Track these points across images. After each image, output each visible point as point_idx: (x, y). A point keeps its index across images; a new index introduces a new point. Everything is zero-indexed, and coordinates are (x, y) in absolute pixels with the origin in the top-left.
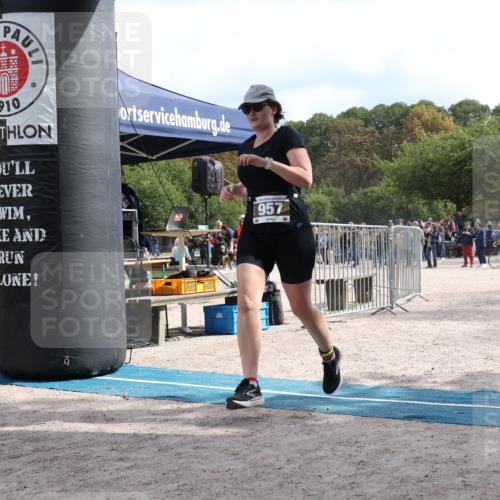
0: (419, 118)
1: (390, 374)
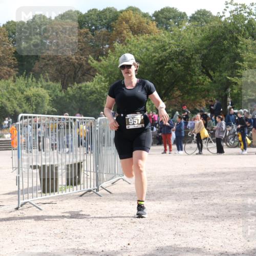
0: (127, 22)
1: (91, 250)
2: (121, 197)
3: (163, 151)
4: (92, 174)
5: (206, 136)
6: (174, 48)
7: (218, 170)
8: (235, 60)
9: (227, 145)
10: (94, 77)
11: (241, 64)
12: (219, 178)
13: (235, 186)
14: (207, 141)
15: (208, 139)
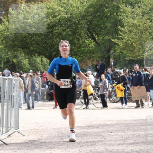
2: (16, 148)
3: (54, 106)
5: (92, 93)
6: (63, 15)
7: (102, 123)
9: (110, 100)
11: (122, 29)
12: (103, 130)
13: (117, 137)
14: (93, 97)
15: (93, 95)
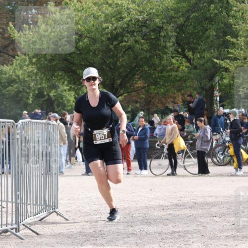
2: (53, 240)
4: (10, 205)
5: (183, 148)
6: (136, 16)
7: (200, 200)
8: (225, 34)
9: (213, 161)
10: (14, 58)
11: (234, 40)
12: (200, 212)
13: (224, 223)
14: (184, 155)
15: (185, 153)
